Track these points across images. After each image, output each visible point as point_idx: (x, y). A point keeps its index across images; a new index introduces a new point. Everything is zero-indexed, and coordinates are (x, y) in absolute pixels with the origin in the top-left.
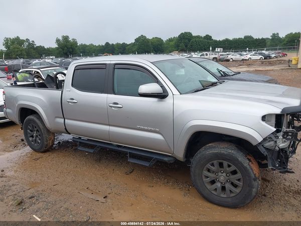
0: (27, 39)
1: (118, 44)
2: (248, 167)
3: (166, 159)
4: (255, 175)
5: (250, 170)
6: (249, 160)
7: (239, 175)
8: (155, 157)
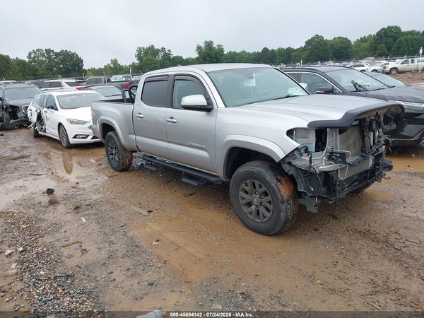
0: (162, 48)
1: (280, 50)
2: (275, 187)
3: (213, 179)
4: (283, 196)
5: (277, 191)
6: (279, 180)
7: (269, 198)
8: (204, 176)
